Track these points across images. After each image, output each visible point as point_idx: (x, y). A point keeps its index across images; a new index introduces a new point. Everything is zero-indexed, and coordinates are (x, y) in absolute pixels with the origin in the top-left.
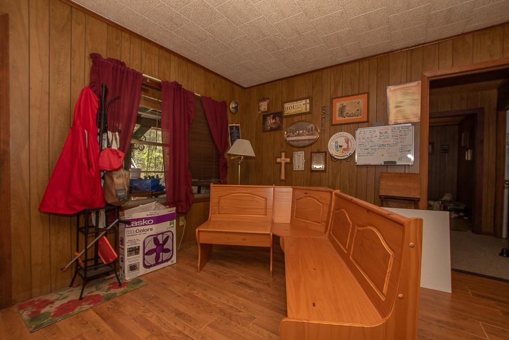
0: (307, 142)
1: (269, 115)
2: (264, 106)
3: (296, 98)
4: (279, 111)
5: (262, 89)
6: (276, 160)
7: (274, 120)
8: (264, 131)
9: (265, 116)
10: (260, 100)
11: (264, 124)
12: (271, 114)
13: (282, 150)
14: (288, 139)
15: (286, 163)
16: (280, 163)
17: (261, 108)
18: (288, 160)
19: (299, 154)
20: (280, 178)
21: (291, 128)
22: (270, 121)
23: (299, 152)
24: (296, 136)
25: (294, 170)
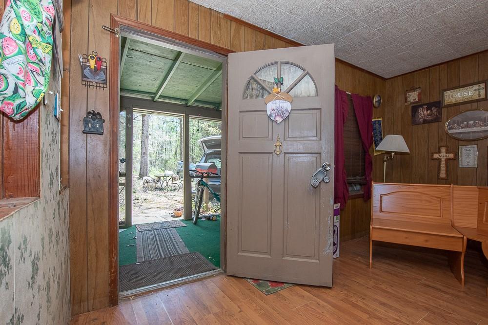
0: (481, 134)
1: (421, 106)
2: (413, 97)
3: (462, 83)
4: (436, 100)
5: (409, 79)
6: (432, 156)
7: (429, 112)
8: (414, 123)
9: (415, 108)
10: (407, 91)
11: (413, 116)
12: (425, 105)
13: (442, 144)
14: (450, 132)
15: (448, 160)
16: (439, 160)
17: (409, 99)
18: (451, 156)
19: (468, 149)
20: (438, 176)
21: (456, 118)
22: (423, 113)
23: (469, 146)
24: (462, 128)
25: (460, 167)
